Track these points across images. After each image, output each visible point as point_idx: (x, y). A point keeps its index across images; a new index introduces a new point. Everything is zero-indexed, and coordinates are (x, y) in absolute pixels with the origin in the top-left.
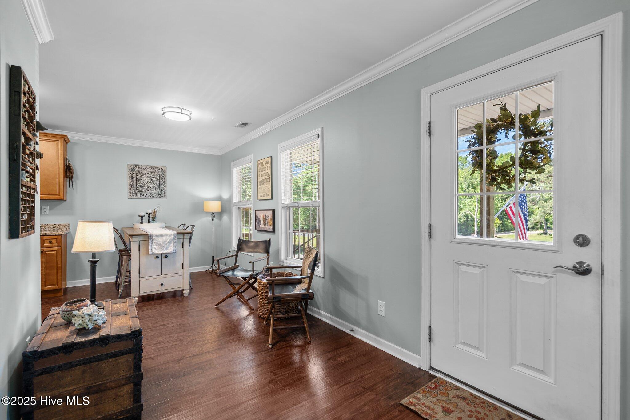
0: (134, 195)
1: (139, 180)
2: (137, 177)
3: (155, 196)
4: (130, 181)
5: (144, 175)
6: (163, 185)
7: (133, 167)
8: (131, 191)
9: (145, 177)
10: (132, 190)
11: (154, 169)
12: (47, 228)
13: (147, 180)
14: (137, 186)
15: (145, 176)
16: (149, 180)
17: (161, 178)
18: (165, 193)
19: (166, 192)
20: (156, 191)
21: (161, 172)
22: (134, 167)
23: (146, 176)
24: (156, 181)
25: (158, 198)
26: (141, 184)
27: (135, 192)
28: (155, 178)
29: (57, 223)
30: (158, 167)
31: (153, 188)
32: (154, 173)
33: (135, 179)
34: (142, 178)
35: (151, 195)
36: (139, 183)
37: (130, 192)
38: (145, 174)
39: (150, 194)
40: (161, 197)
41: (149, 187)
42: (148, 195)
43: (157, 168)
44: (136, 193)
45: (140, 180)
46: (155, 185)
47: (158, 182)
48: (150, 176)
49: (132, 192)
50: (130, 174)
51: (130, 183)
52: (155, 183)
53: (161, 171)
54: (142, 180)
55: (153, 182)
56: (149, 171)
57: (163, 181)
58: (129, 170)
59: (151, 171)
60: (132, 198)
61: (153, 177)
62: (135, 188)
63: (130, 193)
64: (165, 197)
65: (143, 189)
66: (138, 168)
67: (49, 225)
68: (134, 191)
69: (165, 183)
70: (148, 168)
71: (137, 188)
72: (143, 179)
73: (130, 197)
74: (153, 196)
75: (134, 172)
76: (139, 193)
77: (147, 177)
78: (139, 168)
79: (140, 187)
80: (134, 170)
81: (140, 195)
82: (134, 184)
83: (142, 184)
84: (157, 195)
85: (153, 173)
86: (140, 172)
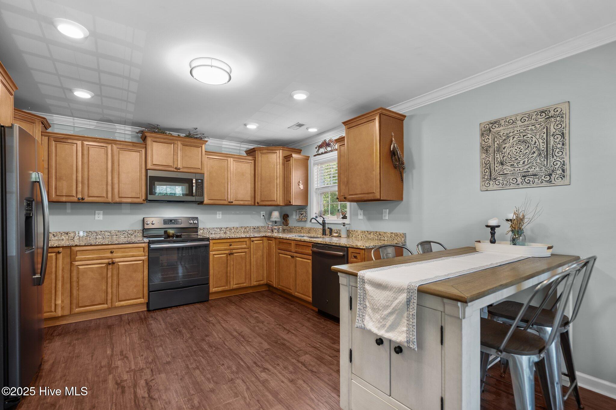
0: (491, 183)
1: (499, 149)
2: (496, 145)
3: (536, 180)
4: (484, 156)
5: (508, 137)
6: (558, 150)
7: (488, 128)
8: (485, 175)
9: (511, 141)
10: (487, 174)
11: (534, 117)
12: (385, 237)
13: (516, 148)
14: (496, 163)
15: (511, 138)
16: (519, 147)
17: (552, 133)
18: (563, 171)
19: (567, 167)
20: (538, 169)
21: (553, 119)
22: (491, 125)
23: (514, 137)
24: (537, 143)
25: (545, 184)
26: (503, 157)
27: (493, 176)
28: (534, 139)
29: (394, 232)
30: (545, 109)
31: (530, 162)
32: (533, 128)
33: (491, 150)
34: (505, 145)
35: (527, 179)
36: (499, 157)
37: (484, 178)
38: (511, 134)
39: (523, 176)
40: (553, 182)
41: (522, 162)
42: (519, 180)
43: (542, 112)
44: (495, 179)
45: (501, 149)
46: (535, 155)
47: (543, 146)
48: (524, 136)
49: (486, 177)
50: (484, 143)
51: (484, 161)
52: (535, 150)
53: (552, 117)
54: (504, 149)
55: (529, 149)
56: (522, 124)
57: (558, 140)
58: (482, 134)
59: (526, 123)
60: (489, 188)
61: (529, 136)
62: (492, 169)
63: (483, 180)
64: (566, 181)
65: (508, 169)
66: (497, 126)
67: (387, 234)
68: (491, 176)
69: (563, 144)
70: (519, 118)
71: (496, 168)
72: (507, 145)
73: (484, 188)
74: (531, 179)
75: (490, 138)
76: (501, 178)
77: (515, 139)
78: (500, 125)
79: (502, 164)
80: (490, 131)
81: (501, 182)
82: (490, 159)
83: (505, 158)
84: (543, 178)
85: (530, 128)
86: (501, 134)
